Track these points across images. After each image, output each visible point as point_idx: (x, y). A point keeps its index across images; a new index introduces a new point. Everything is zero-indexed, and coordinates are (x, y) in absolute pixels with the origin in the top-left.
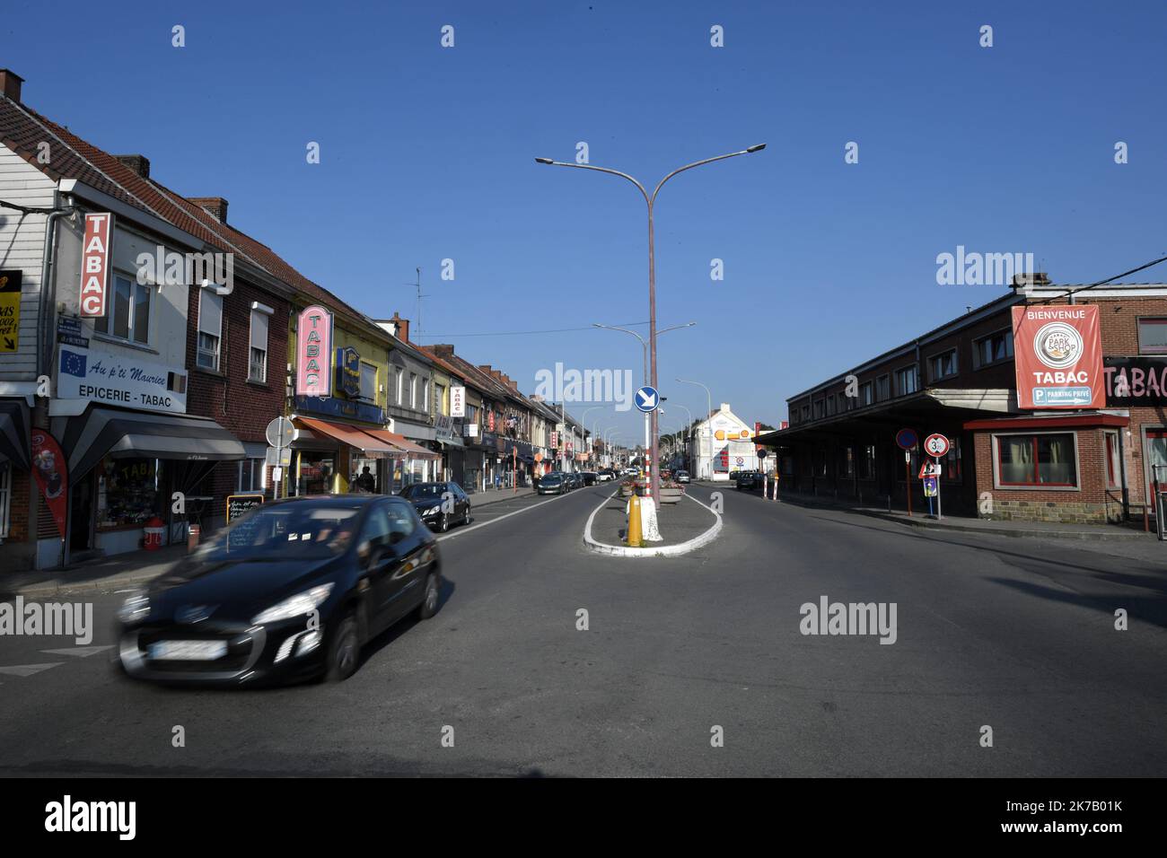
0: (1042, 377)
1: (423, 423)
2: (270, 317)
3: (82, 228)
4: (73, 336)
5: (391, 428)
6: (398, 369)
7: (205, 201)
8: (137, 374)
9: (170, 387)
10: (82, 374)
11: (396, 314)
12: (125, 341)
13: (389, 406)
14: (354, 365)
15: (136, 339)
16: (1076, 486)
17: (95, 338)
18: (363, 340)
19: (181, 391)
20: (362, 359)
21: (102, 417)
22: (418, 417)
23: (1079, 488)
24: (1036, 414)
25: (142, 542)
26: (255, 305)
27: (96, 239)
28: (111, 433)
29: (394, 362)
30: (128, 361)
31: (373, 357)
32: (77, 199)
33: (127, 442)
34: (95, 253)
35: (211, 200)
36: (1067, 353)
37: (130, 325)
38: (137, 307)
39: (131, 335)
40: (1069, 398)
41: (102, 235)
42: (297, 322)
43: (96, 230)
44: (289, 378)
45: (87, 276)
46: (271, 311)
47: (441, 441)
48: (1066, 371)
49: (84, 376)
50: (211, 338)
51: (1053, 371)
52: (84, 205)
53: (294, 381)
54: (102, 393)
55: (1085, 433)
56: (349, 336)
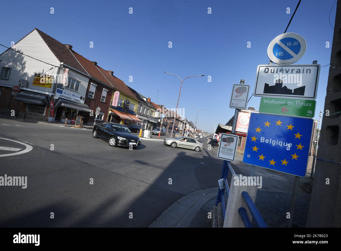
0: (240, 126)
1: (146, 117)
2: (108, 91)
3: (64, 71)
4: (61, 87)
5: (137, 116)
6: (141, 106)
7: (110, 71)
8: (73, 95)
9: (81, 99)
10: (61, 93)
11: (149, 97)
12: (72, 90)
13: (137, 112)
14: (128, 103)
15: (75, 90)
16: (240, 146)
17: (65, 88)
18: (132, 99)
19: (84, 100)
20: (131, 102)
21: (60, 100)
22: (145, 115)
23: (240, 147)
24: (238, 132)
25: (71, 122)
26: (104, 89)
27: (66, 73)
28: (61, 103)
29: (140, 104)
30: (72, 93)
31: (134, 103)
32: (64, 66)
33: (63, 104)
34: (66, 75)
35: (111, 71)
36: (246, 122)
37: (74, 88)
38: (76, 85)
39: (74, 89)
40: (244, 131)
41: (67, 72)
42: (114, 93)
43: (66, 71)
44: (111, 103)
45: (64, 78)
46: (108, 90)
47: (150, 121)
48: (244, 125)
49: (62, 93)
50: (93, 93)
51: (242, 125)
52: (65, 67)
53: (112, 103)
54: (65, 97)
55: (244, 137)
56: (128, 98)
